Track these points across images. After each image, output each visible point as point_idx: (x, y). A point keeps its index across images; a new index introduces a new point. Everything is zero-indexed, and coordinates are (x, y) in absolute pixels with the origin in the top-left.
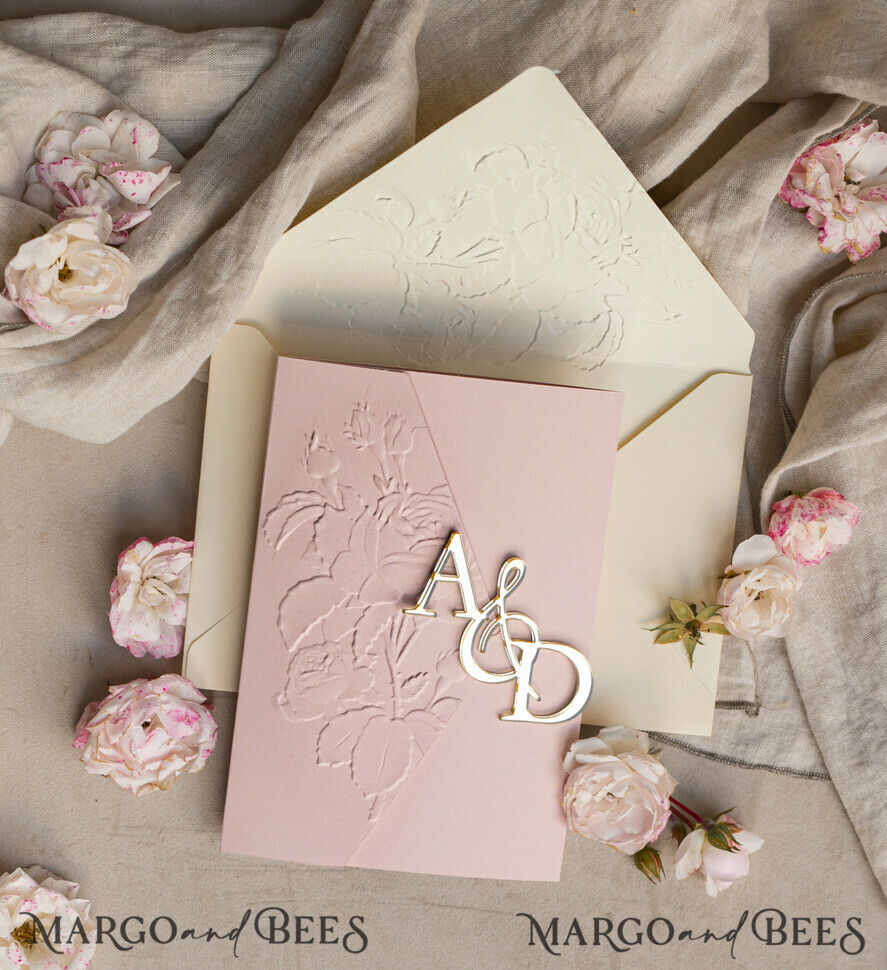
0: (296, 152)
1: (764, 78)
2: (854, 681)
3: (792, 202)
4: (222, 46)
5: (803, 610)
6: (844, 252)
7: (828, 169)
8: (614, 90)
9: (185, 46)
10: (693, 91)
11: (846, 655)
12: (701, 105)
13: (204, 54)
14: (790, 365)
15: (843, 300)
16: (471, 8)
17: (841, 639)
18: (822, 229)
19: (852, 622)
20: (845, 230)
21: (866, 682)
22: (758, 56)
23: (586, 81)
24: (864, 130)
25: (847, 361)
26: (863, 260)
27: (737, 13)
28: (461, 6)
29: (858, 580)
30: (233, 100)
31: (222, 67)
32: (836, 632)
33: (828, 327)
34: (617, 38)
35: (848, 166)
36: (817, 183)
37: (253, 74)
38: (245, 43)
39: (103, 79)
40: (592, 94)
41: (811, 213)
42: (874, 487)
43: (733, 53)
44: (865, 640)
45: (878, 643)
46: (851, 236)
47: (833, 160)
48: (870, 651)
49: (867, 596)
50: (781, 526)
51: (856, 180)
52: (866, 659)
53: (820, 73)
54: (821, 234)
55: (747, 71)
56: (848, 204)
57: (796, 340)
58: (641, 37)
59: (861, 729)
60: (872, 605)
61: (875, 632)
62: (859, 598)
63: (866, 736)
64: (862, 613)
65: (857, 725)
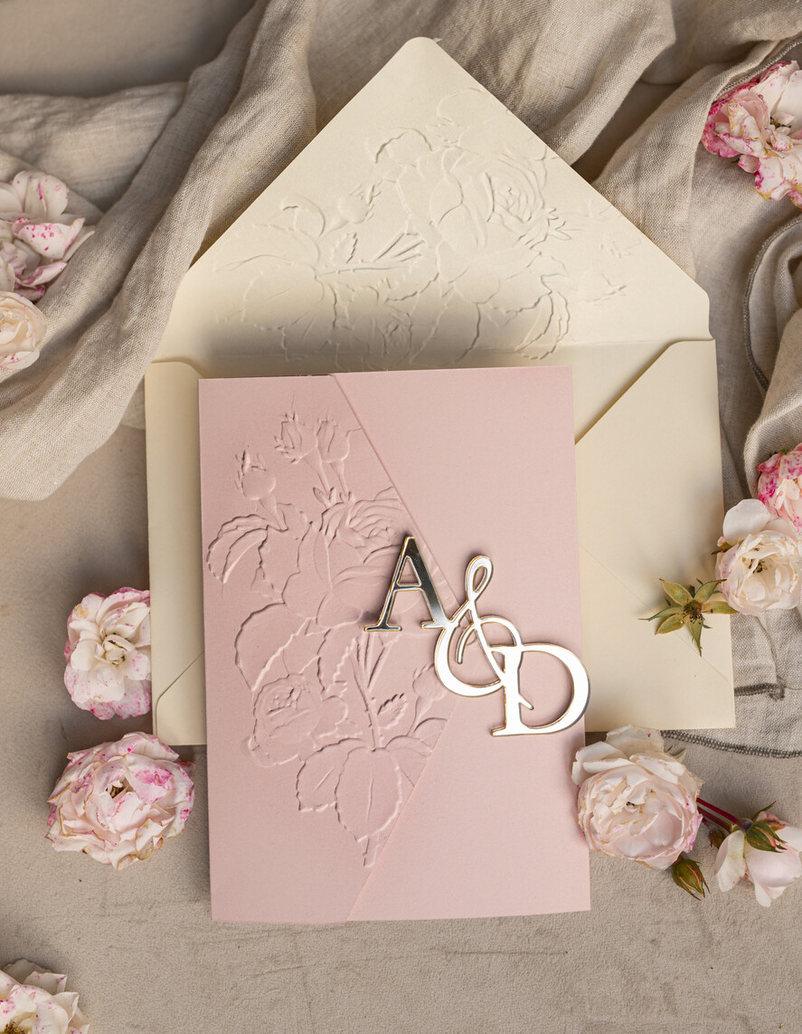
1: (670, 38)
3: (721, 152)
4: (128, 102)
6: (788, 198)
7: (754, 113)
8: (518, 76)
9: (91, 108)
10: (599, 61)
12: (608, 70)
13: (110, 111)
14: (753, 325)
15: (794, 253)
18: (757, 173)
22: (659, 17)
23: (491, 72)
24: (784, 69)
30: (146, 151)
31: (131, 121)
33: (784, 276)
34: (511, 21)
35: (774, 111)
36: (742, 127)
37: (161, 123)
40: (498, 85)
41: (744, 162)
43: (634, 19)
46: (790, 177)
47: (755, 103)
50: (770, 486)
51: (787, 121)
53: (728, 23)
54: (757, 179)
55: (649, 31)
56: (780, 146)
57: (755, 299)
58: (533, 12)
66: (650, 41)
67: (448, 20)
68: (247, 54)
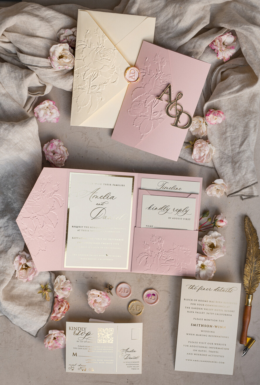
1: (208, 23)
3: (212, 48)
5: (212, 133)
6: (223, 60)
7: (220, 41)
8: (177, 24)
10: (193, 25)
11: (220, 143)
12: (194, 27)
14: (212, 83)
15: (223, 70)
16: (150, 6)
17: (219, 140)
18: (218, 53)
19: (221, 136)
20: (222, 54)
22: (207, 18)
23: (172, 22)
24: (228, 34)
25: (222, 82)
26: (226, 62)
27: (203, 9)
28: (148, 5)
29: (223, 127)
32: (218, 138)
33: (220, 75)
34: (178, 13)
35: (224, 41)
36: (217, 44)
41: (216, 50)
42: (227, 109)
43: (202, 17)
44: (224, 140)
45: (226, 141)
47: (221, 40)
48: (225, 142)
49: (225, 131)
51: (226, 44)
52: (224, 144)
53: (220, 23)
54: (217, 55)
55: (205, 21)
56: (223, 49)
57: (213, 77)
58: (182, 13)
59: (221, 159)
60: (225, 133)
61: (226, 138)
62: (223, 131)
63: (223, 160)
64: (223, 134)
65: (221, 158)
66: (204, 23)
67: (166, 9)
68: (125, 7)
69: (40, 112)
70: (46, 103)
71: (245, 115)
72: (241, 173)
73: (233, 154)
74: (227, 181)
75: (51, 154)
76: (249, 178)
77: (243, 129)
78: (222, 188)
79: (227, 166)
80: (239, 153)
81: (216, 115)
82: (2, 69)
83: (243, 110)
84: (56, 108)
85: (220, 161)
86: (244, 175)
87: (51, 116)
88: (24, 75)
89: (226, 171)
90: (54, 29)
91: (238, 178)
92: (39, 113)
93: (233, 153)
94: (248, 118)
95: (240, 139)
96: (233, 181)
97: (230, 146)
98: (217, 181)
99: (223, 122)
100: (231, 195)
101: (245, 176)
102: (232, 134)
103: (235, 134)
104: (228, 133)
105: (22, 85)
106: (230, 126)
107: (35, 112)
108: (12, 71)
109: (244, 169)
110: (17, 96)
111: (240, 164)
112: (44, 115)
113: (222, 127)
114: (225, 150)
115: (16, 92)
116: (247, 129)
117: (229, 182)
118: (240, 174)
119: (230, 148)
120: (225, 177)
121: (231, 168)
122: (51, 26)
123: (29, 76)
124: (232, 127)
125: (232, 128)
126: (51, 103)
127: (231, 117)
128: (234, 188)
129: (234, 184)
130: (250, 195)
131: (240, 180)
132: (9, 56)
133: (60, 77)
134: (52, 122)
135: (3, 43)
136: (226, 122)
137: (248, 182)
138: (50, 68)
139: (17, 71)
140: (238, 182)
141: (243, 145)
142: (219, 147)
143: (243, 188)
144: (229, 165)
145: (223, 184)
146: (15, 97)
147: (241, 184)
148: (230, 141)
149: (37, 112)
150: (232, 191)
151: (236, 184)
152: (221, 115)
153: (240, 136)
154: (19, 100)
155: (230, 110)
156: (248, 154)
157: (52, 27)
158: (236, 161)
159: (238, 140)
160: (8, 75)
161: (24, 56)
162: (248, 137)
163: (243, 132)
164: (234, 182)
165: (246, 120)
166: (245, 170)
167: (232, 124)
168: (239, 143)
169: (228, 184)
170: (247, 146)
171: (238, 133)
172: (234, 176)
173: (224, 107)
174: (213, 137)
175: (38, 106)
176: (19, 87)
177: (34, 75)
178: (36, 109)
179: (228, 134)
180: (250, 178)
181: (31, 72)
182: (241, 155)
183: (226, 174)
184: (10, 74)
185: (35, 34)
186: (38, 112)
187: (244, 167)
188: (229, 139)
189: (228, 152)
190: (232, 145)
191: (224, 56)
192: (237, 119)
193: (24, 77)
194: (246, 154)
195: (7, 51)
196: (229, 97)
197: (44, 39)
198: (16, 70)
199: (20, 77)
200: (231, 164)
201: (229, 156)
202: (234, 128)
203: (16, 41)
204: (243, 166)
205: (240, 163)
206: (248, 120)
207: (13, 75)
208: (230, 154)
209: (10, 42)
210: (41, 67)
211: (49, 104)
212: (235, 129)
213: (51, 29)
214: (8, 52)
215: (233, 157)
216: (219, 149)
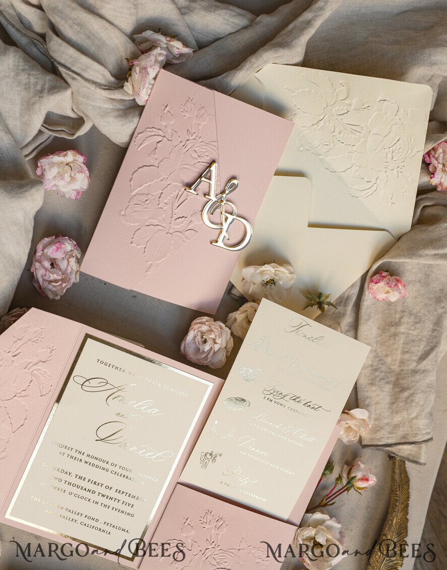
0: (247, 66)
2: (379, 350)
3: (425, 159)
4: (231, 12)
9: (216, 6)
13: (223, 12)
15: (428, 203)
17: (380, 332)
18: (433, 174)
19: (387, 327)
21: (384, 352)
26: (441, 191)
29: (395, 312)
30: (226, 34)
31: (227, 20)
32: (379, 328)
37: (239, 28)
38: (239, 14)
39: (179, 6)
42: (414, 279)
44: (390, 336)
45: (395, 339)
48: (391, 342)
49: (397, 320)
52: (387, 344)
59: (376, 370)
60: (398, 324)
61: (395, 335)
62: (394, 319)
63: (377, 373)
64: (393, 326)
65: (374, 368)
69: (50, 168)
70: (70, 156)
71: (439, 300)
72: (409, 412)
73: (402, 370)
74: (373, 416)
75: (47, 264)
76: (421, 427)
77: (431, 326)
78: (362, 429)
79: (383, 387)
80: (415, 372)
81: (393, 286)
82: (4, 58)
83: (437, 289)
84: (87, 172)
85: (372, 374)
86: (413, 419)
87: (69, 183)
88: (47, 86)
89: (380, 397)
90: (137, 14)
91: (397, 419)
92: (47, 170)
93: (402, 368)
94: (443, 307)
95: (422, 346)
96: (386, 421)
97: (399, 351)
98: (355, 412)
99: (398, 301)
100: (375, 448)
101: (415, 421)
102: (411, 332)
103: (415, 333)
104: (402, 327)
105: (37, 107)
106: (411, 314)
107: (39, 165)
108: (24, 70)
109: (416, 407)
110: (18, 123)
111: (412, 395)
112: (55, 177)
113: (393, 311)
114: (387, 356)
115: (18, 114)
116: (438, 329)
117: (376, 420)
118: (405, 414)
119: (399, 357)
120: (372, 408)
121: (389, 394)
122: (135, 5)
123: (58, 92)
124: (412, 317)
125: (412, 319)
126: (81, 159)
127: (416, 297)
128: (385, 436)
129: (386, 428)
130: (411, 458)
131: (401, 425)
132: (25, 35)
133: (115, 114)
134: (68, 197)
135: (24, 4)
136: (404, 303)
137: (417, 433)
138: (104, 89)
139: (33, 72)
140: (396, 426)
141: (427, 359)
142: (375, 345)
143: (402, 441)
144: (388, 388)
145: (363, 420)
146: (11, 123)
147: (401, 432)
148: (402, 342)
149: (43, 167)
150: (379, 440)
151: (391, 428)
152: (400, 287)
153: (424, 339)
154: (19, 132)
155: (418, 284)
156: (431, 378)
157: (135, 9)
158: (405, 386)
159: (419, 346)
160: (12, 74)
161: (61, 45)
162: (438, 345)
163: (430, 333)
164: (388, 424)
165: (440, 311)
166: (418, 409)
167: (415, 311)
168: (419, 351)
169: (372, 422)
170: (433, 362)
171: (421, 332)
172: (392, 412)
173: (408, 273)
174: (370, 323)
175: (51, 157)
176: (28, 106)
177: (68, 93)
178: (44, 162)
179: (402, 329)
180: (423, 427)
181: (64, 84)
182: (417, 377)
183: (376, 403)
184: (17, 74)
185: (98, 9)
186: (47, 167)
187: (418, 403)
188: (401, 340)
189: (393, 361)
190: (404, 352)
191: (442, 181)
192: (426, 305)
193: (46, 91)
194: (427, 377)
195: (22, 23)
196: (432, 263)
197: (112, 27)
198: (32, 70)
199: (39, 87)
200: (391, 386)
201: (390, 369)
202: (417, 320)
203: (54, 10)
204: (417, 401)
205: (412, 392)
206: (443, 310)
207: (23, 77)
208: (396, 367)
209: (39, 7)
210: (86, 80)
211: (74, 160)
212: (419, 323)
213: (134, 11)
214: (26, 26)
215: (399, 376)
216: (375, 351)
